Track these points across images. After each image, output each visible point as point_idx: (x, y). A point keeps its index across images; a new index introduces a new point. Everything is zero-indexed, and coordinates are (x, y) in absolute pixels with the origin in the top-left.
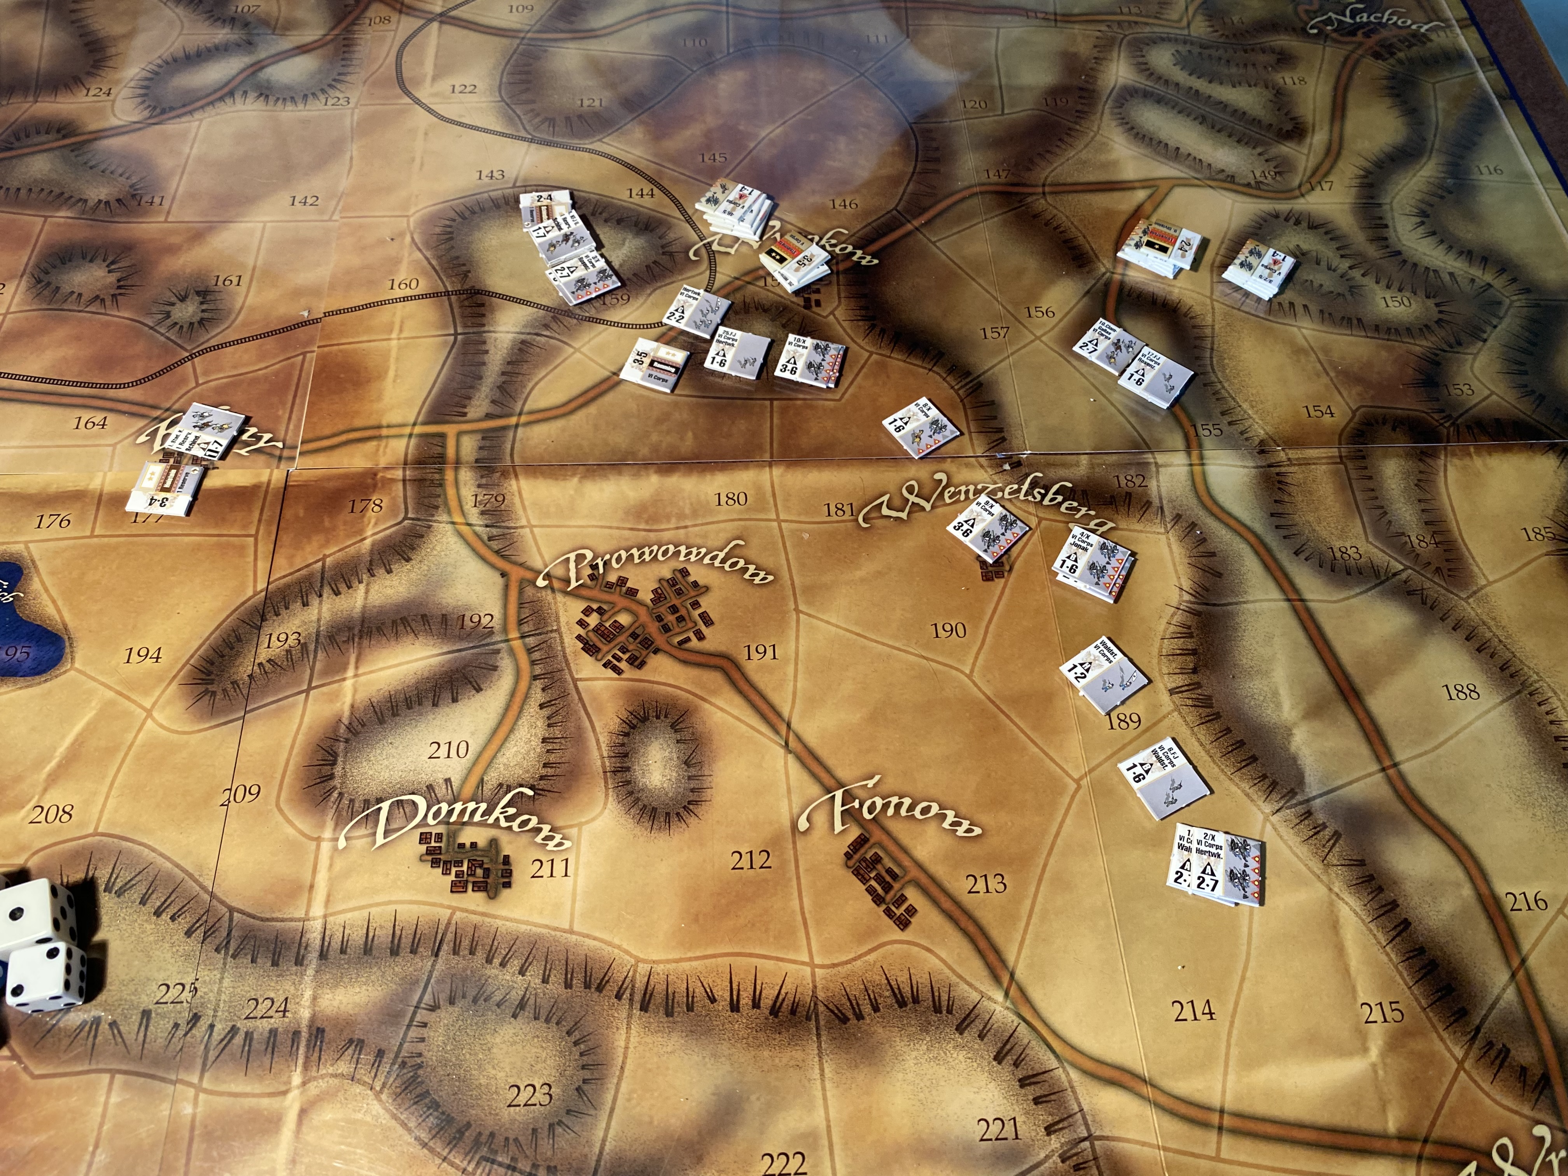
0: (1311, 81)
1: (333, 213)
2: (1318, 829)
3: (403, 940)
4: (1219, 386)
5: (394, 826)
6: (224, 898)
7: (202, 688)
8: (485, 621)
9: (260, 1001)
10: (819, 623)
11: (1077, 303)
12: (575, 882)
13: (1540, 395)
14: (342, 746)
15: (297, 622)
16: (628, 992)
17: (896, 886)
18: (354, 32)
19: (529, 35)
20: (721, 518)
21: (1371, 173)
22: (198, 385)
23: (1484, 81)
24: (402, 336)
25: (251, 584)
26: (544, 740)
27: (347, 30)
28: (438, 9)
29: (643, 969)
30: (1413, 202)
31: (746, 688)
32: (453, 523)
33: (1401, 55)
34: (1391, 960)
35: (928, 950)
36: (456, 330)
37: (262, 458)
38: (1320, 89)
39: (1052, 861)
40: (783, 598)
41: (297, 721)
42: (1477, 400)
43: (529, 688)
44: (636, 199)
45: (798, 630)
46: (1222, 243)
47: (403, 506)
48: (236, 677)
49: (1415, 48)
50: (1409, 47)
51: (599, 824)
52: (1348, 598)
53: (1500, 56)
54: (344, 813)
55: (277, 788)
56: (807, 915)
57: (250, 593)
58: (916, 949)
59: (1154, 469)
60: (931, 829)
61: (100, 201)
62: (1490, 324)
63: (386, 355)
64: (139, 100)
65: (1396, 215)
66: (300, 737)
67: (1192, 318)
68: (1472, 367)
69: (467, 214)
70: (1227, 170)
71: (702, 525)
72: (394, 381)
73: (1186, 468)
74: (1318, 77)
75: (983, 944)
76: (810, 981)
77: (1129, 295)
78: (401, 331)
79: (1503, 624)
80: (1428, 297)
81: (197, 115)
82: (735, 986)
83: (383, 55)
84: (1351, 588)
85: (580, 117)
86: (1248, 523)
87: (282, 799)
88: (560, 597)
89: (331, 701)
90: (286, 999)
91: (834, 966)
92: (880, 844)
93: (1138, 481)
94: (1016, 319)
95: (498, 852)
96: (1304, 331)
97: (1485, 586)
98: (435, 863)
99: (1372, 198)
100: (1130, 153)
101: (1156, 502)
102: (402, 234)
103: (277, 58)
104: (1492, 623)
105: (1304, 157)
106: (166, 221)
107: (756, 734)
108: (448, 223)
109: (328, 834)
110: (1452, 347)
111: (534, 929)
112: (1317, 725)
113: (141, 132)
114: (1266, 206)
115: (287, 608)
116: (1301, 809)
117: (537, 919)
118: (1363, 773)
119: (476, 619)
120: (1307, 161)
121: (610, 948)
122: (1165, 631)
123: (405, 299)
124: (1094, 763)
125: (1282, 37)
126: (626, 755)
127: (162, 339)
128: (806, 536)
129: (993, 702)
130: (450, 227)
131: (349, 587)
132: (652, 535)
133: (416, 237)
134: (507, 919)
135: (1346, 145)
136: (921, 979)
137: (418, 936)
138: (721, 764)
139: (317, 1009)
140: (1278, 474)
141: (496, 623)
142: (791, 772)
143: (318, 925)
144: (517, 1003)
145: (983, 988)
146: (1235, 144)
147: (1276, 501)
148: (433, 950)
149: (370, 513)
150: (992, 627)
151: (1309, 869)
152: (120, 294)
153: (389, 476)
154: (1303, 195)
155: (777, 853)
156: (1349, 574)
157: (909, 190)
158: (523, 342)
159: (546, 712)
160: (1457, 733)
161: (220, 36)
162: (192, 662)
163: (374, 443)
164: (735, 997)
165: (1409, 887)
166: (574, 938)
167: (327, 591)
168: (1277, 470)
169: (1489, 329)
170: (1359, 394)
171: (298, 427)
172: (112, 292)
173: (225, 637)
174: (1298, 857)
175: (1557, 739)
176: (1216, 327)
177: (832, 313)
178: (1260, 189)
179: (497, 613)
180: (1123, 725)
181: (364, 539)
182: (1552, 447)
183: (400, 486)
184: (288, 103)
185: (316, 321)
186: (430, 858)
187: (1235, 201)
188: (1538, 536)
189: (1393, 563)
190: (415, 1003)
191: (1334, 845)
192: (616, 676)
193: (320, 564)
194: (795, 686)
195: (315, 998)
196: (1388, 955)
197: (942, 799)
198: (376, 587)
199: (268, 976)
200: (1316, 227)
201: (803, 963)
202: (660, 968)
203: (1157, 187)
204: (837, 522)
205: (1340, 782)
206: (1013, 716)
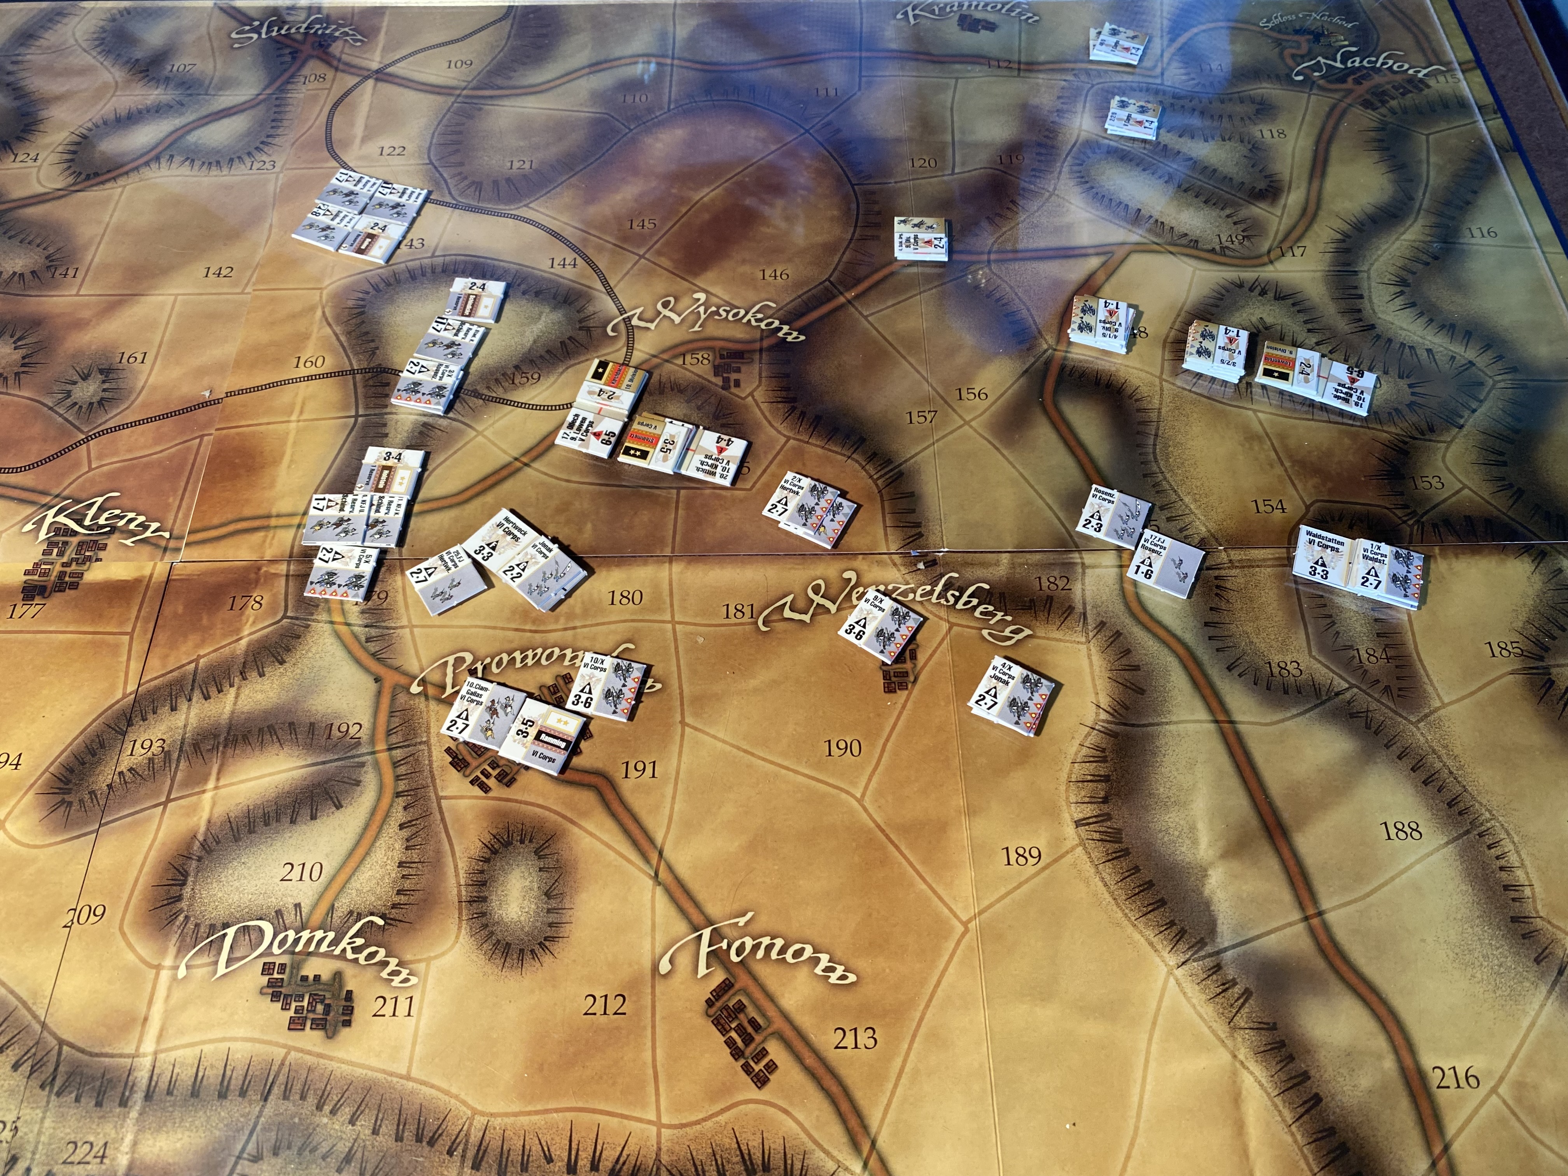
0: (1292, 134)
1: (247, 285)
2: (1227, 985)
3: (233, 1082)
4: (1161, 477)
5: (237, 954)
6: (55, 1030)
7: (59, 798)
8: (353, 730)
9: (79, 1145)
10: (706, 737)
11: (1013, 384)
12: (418, 1022)
13: (1519, 489)
14: (194, 864)
15: (163, 727)
16: (461, 1148)
17: (758, 1038)
18: (287, 91)
19: (465, 92)
20: (614, 619)
21: (1348, 236)
22: (90, 469)
23: (1485, 131)
24: (302, 418)
25: (121, 686)
26: (401, 864)
27: (282, 89)
28: (375, 66)
29: (479, 1122)
30: (1392, 269)
31: (619, 810)
32: (332, 623)
33: (1394, 103)
34: (1296, 1141)
35: (786, 1112)
36: (357, 411)
37: (146, 549)
38: (1301, 143)
39: (928, 1015)
40: (670, 709)
41: (151, 837)
42: (1446, 496)
43: (391, 806)
44: (557, 269)
45: (681, 746)
46: (1178, 315)
47: (283, 604)
48: (95, 787)
49: (1410, 95)
50: (1403, 94)
51: (448, 959)
52: (1283, 721)
53: (1505, 104)
54: (188, 939)
55: (122, 909)
56: (659, 1068)
57: (119, 695)
58: (771, 1110)
59: (1080, 570)
60: (802, 974)
61: (15, 273)
62: (1468, 408)
63: (283, 439)
64: (65, 165)
65: (1373, 284)
66: (153, 853)
67: (1137, 400)
68: (1444, 457)
69: (382, 286)
70: (1190, 234)
71: (592, 626)
72: (289, 467)
73: (1116, 570)
74: (1300, 129)
75: (845, 1106)
76: (654, 1142)
77: (1070, 375)
78: (301, 412)
79: (1456, 752)
80: (1401, 377)
81: (121, 181)
82: (574, 1146)
83: (314, 116)
84: (1287, 709)
85: (508, 180)
86: (1179, 632)
87: (126, 922)
88: (433, 705)
89: (188, 815)
90: (106, 1144)
91: (683, 1126)
92: (745, 991)
93: (1061, 583)
94: (946, 402)
95: (341, 987)
96: (1260, 414)
97: (1438, 709)
98: (275, 997)
99: (1349, 265)
100: (1088, 215)
101: (1079, 608)
102: (312, 309)
103: (207, 120)
104: (1443, 752)
105: (1277, 219)
106: (77, 295)
107: (625, 863)
108: (361, 295)
109: (168, 962)
110: (1422, 433)
111: (370, 1073)
112: (1235, 865)
113: (63, 200)
114: (1230, 274)
115: (154, 713)
116: (1209, 962)
117: (374, 1062)
118: (1281, 922)
119: (344, 728)
120: (1280, 223)
121: (447, 1098)
122: (1076, 754)
123: (310, 378)
124: (986, 903)
125: (1264, 85)
126: (483, 884)
127: (60, 420)
128: (701, 640)
129: (882, 831)
130: (363, 300)
131: (220, 691)
132: (537, 636)
133: (327, 311)
134: (343, 1062)
135: (1324, 206)
136: (775, 1144)
137: (249, 1078)
138: (584, 896)
139: (136, 1156)
140: (1216, 578)
141: (364, 734)
142: (657, 905)
143: (146, 1063)
144: (343, 1156)
145: (840, 1158)
146: (1202, 205)
147: (1211, 609)
148: (262, 1095)
149: (249, 611)
150: (889, 744)
151: (1214, 1032)
152: (23, 372)
153: (273, 571)
154: (1271, 262)
155: (634, 998)
156: (1286, 692)
157: (845, 259)
158: (425, 425)
159: (405, 833)
160: (1393, 879)
161: (152, 97)
162: (52, 769)
163: (261, 534)
164: (573, 1157)
165: (1323, 1056)
166: (410, 1085)
167: (197, 695)
168: (1216, 573)
169: (1466, 413)
170: (1314, 487)
171: (186, 516)
172: (16, 369)
173: (88, 742)
174: (1201, 1017)
175: (1506, 888)
176: (1163, 411)
177: (751, 394)
178: (1225, 255)
179: (366, 721)
180: (1022, 860)
181: (240, 639)
182: (1527, 550)
183: (283, 581)
184: (213, 168)
185: (217, 401)
186: (270, 991)
187: (1196, 269)
188: (1504, 652)
189: (1337, 680)
190: (237, 1154)
191: (1243, 1004)
192: (483, 794)
193: (193, 665)
194: (672, 808)
195: (135, 1144)
196: (1293, 1134)
197: (818, 940)
198: (247, 692)
199: (91, 1117)
200: (1283, 298)
201: (649, 1122)
202: (497, 1122)
203: (1112, 253)
204: (736, 625)
205: (1256, 932)
206: (903, 848)
